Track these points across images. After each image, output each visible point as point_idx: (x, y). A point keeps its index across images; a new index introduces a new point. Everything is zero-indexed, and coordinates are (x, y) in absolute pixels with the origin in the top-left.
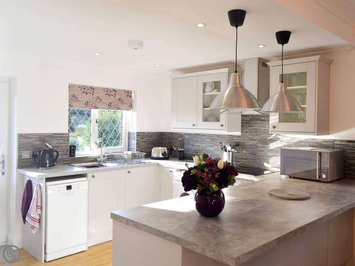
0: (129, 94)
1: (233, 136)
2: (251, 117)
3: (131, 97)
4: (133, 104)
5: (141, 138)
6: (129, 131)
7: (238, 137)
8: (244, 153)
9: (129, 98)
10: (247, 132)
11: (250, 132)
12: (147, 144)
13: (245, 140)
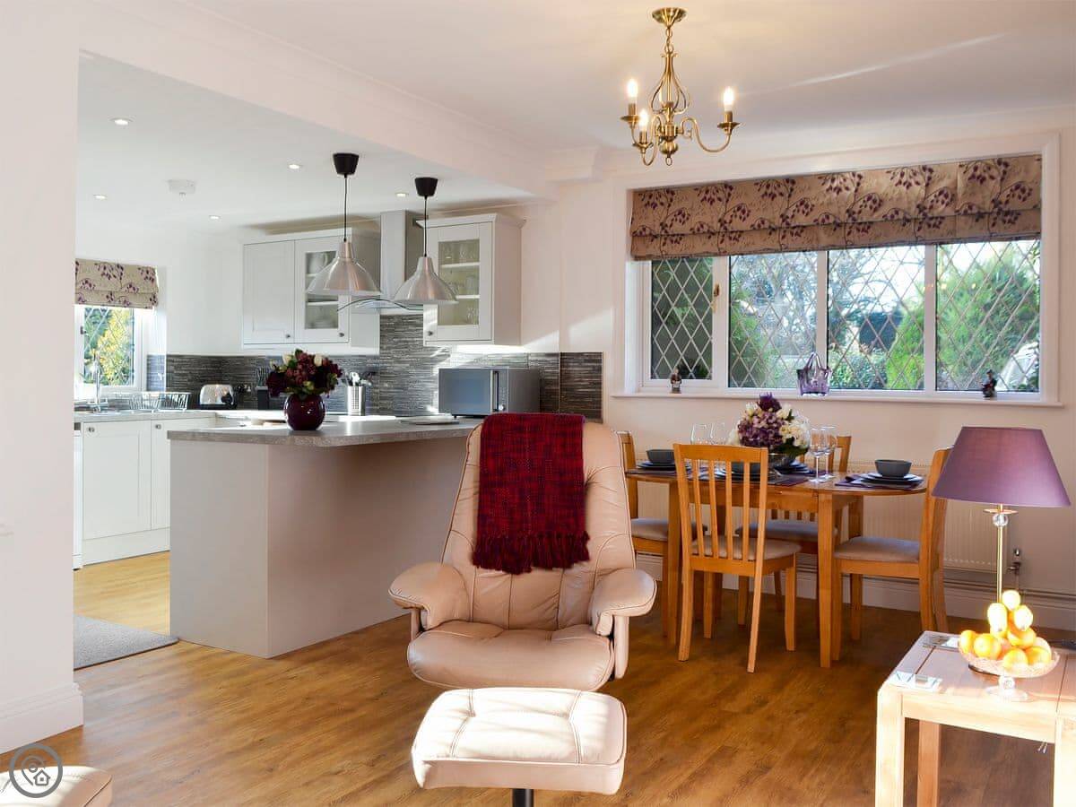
0: (148, 274)
1: (364, 356)
2: (396, 320)
3: (153, 280)
4: (158, 296)
5: (176, 368)
6: (150, 354)
7: (375, 357)
8: (385, 388)
9: (149, 282)
10: (389, 348)
11: (396, 348)
12: (189, 381)
13: (386, 363)
